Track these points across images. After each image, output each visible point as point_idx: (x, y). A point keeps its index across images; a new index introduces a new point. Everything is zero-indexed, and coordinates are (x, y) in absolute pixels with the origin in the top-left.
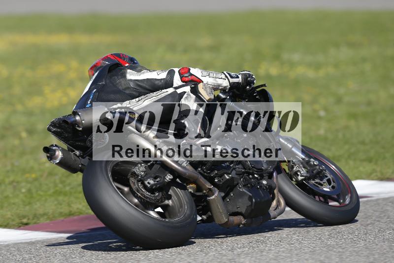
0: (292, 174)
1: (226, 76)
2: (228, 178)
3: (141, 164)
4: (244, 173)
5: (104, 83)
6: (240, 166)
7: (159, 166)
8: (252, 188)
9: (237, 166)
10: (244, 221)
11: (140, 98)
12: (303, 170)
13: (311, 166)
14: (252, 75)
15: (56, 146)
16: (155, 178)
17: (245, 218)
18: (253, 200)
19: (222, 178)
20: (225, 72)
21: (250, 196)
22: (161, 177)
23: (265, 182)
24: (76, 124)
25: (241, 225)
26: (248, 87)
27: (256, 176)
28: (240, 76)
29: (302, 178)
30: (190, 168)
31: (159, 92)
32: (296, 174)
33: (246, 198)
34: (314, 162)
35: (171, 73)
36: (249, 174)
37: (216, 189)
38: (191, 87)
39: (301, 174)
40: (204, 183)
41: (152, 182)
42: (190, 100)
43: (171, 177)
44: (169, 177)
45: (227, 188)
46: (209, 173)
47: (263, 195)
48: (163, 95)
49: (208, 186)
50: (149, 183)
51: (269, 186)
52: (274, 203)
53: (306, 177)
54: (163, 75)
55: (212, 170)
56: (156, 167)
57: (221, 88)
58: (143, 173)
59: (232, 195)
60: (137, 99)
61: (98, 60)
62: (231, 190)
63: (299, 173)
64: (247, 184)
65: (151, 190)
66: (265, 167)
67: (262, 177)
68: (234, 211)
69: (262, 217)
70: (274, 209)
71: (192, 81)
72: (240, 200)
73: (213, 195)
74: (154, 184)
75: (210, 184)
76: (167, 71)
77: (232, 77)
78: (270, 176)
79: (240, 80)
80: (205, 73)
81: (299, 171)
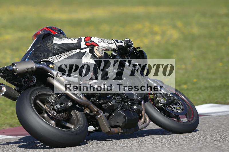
0: (156, 102)
1: (114, 42)
2: (110, 104)
3: (53, 95)
4: (122, 101)
5: (39, 45)
6: (119, 97)
7: (64, 97)
8: (126, 111)
9: (117, 98)
10: (121, 131)
11: (58, 55)
12: (162, 100)
13: (168, 97)
14: (131, 41)
15: (3, 84)
16: (61, 104)
17: (122, 129)
18: (126, 118)
19: (107, 104)
20: (114, 40)
21: (124, 115)
22: (65, 104)
23: (135, 107)
24: (14, 71)
25: (120, 133)
26: (128, 49)
27: (129, 103)
28: (123, 42)
29: (162, 104)
30: (84, 98)
31: (70, 52)
32: (158, 102)
33: (123, 117)
34: (170, 95)
35: (80, 40)
36: (125, 102)
37: (101, 111)
38: (90, 49)
39: (161, 102)
40: (93, 107)
41: (59, 106)
42: (88, 57)
43: (72, 104)
44: (70, 104)
45: (111, 110)
46: (98, 102)
47: (133, 115)
48: (73, 53)
49: (96, 109)
50: (57, 107)
51: (138, 110)
52: (142, 120)
53: (164, 104)
54: (75, 41)
55: (100, 100)
56: (63, 97)
57: (111, 49)
58: (53, 101)
59: (114, 115)
60: (57, 56)
61: (38, 31)
62: (113, 112)
63: (160, 102)
64: (123, 109)
65: (58, 111)
66: (135, 97)
67: (133, 104)
68: (115, 125)
69: (133, 128)
70: (142, 123)
71: (92, 45)
72: (118, 118)
73: (99, 115)
74: (60, 108)
75: (97, 108)
76: (78, 39)
77: (118, 43)
78: (139, 103)
79: (123, 44)
80: (100, 40)
81: (160, 100)
